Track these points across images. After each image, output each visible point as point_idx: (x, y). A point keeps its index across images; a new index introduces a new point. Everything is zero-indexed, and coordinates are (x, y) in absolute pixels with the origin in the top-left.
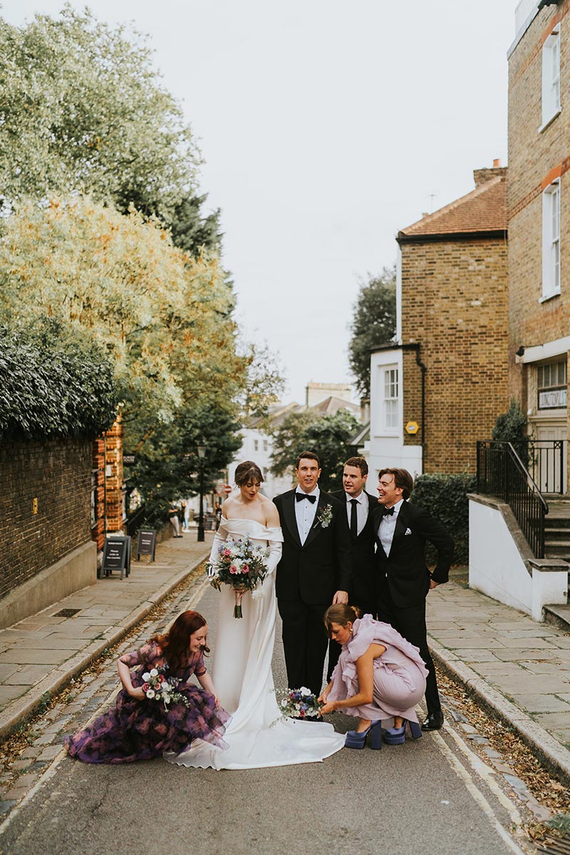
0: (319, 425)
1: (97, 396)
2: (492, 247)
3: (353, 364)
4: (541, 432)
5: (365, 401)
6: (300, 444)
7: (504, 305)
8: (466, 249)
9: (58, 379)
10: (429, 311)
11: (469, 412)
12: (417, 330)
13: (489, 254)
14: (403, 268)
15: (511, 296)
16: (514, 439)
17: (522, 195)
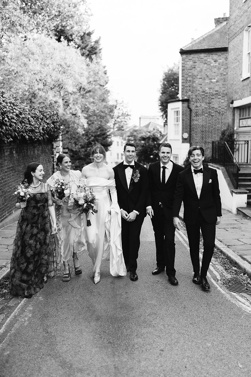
0: (146, 135)
1: (53, 124)
2: (222, 55)
3: (160, 107)
4: (240, 137)
5: (166, 123)
6: (137, 143)
7: (226, 81)
8: (210, 56)
9: (38, 118)
10: (193, 84)
11: (210, 129)
12: (188, 93)
13: (220, 58)
14: (182, 65)
15: (229, 78)
16: (229, 140)
17: (235, 31)
